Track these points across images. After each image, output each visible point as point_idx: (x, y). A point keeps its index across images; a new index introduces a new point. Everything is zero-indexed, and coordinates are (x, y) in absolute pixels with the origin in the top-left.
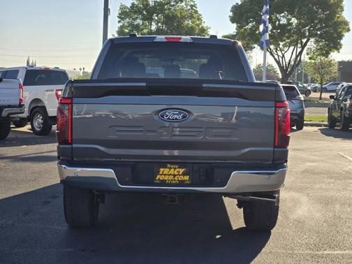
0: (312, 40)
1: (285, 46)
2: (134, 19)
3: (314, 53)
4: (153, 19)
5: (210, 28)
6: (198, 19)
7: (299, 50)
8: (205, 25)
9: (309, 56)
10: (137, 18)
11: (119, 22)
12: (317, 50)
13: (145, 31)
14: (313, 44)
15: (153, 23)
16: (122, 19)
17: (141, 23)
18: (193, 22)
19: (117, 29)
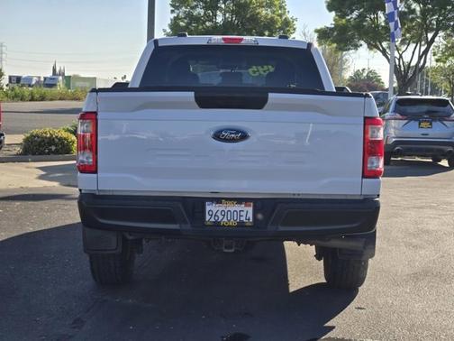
0: (441, 34)
1: (403, 42)
2: (192, 8)
3: (443, 53)
4: (218, 8)
5: (296, 20)
6: (281, 8)
7: (423, 49)
8: (289, 16)
9: (436, 57)
10: (196, 6)
11: (172, 11)
12: (447, 48)
13: (208, 24)
14: (442, 40)
15: (218, 13)
16: (177, 8)
17: (202, 14)
18: (273, 12)
19: (170, 22)
